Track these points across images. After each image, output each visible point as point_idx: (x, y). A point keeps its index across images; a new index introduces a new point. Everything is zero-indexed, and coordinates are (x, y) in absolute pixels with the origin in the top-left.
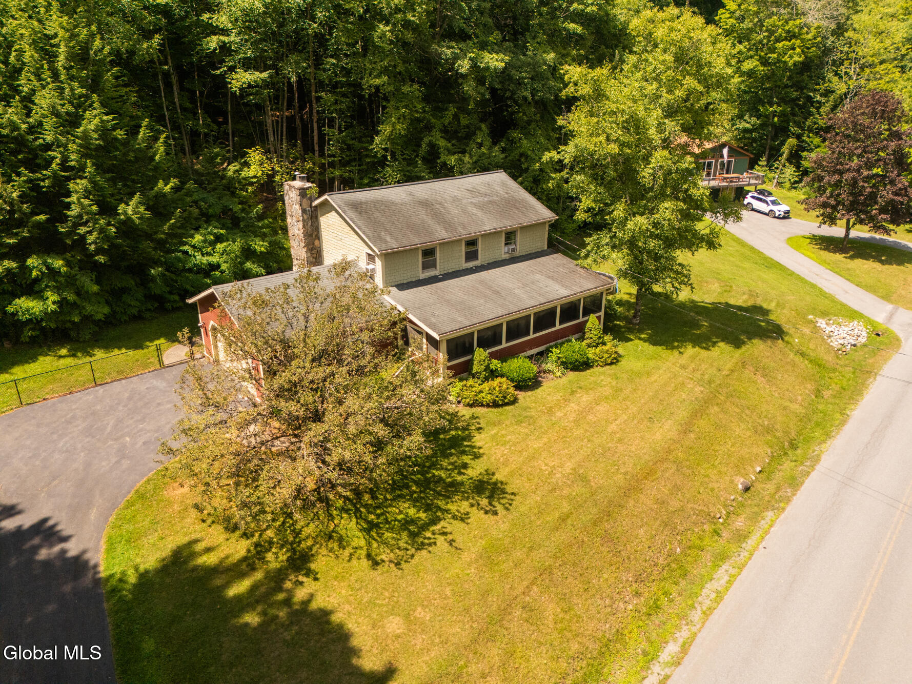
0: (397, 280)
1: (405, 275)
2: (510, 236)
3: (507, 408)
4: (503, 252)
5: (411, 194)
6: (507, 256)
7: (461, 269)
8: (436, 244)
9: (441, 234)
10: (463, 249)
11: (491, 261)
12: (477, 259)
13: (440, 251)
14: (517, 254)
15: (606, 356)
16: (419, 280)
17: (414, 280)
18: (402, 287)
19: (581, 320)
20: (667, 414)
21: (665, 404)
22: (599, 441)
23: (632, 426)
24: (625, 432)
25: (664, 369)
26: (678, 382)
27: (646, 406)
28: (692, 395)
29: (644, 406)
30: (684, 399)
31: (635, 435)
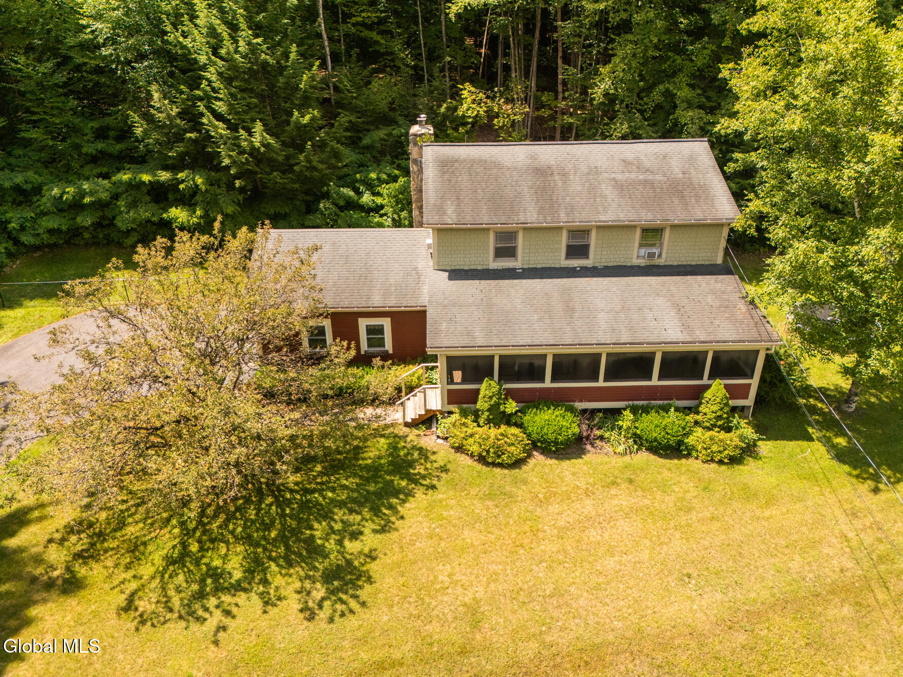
0: (455, 263)
1: (467, 260)
2: (652, 234)
3: (497, 470)
4: (636, 255)
5: (533, 157)
6: (642, 262)
7: (557, 266)
8: (520, 228)
9: (531, 215)
10: (564, 240)
11: (611, 264)
12: (588, 258)
13: (524, 237)
14: (662, 262)
15: (715, 448)
16: (488, 270)
17: (479, 268)
18: (456, 274)
19: (705, 381)
20: (727, 581)
21: (741, 564)
22: (564, 575)
23: (641, 575)
24: (620, 579)
25: (810, 503)
26: (811, 536)
27: (703, 552)
28: (814, 568)
29: (700, 551)
30: (790, 569)
31: (629, 591)
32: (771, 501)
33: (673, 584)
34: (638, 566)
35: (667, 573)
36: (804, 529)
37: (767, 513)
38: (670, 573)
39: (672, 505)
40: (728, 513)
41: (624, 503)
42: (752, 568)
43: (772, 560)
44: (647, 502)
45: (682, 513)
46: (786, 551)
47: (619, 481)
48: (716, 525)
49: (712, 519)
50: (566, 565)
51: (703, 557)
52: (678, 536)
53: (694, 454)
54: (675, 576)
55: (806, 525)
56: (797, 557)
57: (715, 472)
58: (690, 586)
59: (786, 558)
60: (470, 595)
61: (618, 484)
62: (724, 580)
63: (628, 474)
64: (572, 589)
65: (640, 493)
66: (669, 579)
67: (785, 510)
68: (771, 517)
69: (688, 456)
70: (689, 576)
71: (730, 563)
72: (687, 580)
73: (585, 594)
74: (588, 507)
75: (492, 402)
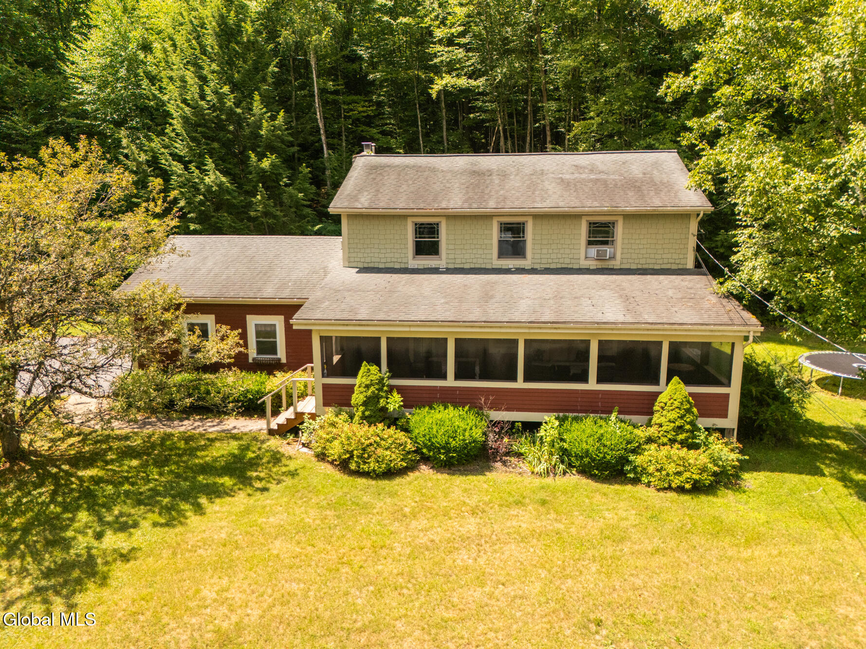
0: (368, 260)
4: (583, 256)
10: (495, 234)
12: (524, 257)
13: (448, 228)
15: (672, 469)
16: (406, 268)
17: (398, 266)
18: (364, 270)
20: (662, 637)
21: (692, 615)
22: (394, 604)
23: (518, 614)
24: (482, 616)
25: (818, 547)
26: (817, 587)
27: (630, 593)
28: (821, 632)
29: (624, 591)
30: (776, 629)
31: (491, 635)
32: (755, 539)
33: (568, 632)
34: (518, 601)
35: (562, 615)
36: (807, 578)
37: (746, 554)
38: (568, 615)
39: (595, 532)
40: (681, 548)
41: (524, 526)
42: (710, 622)
43: (746, 615)
44: (561, 526)
45: (609, 542)
46: (771, 604)
47: (527, 501)
48: (658, 560)
49: (655, 552)
50: (405, 591)
51: (628, 599)
52: (594, 569)
53: (645, 479)
54: (575, 620)
55: (809, 574)
56: (789, 614)
57: (672, 502)
58: (598, 637)
59: (770, 613)
60: (234, 618)
61: (523, 505)
62: (657, 634)
63: (542, 495)
64: (398, 624)
65: (552, 516)
66: (564, 624)
67: (775, 552)
68: (752, 559)
69: (636, 481)
70: (599, 623)
71: (673, 613)
72: (593, 627)
73: (417, 633)
74: (471, 525)
75: (369, 393)
